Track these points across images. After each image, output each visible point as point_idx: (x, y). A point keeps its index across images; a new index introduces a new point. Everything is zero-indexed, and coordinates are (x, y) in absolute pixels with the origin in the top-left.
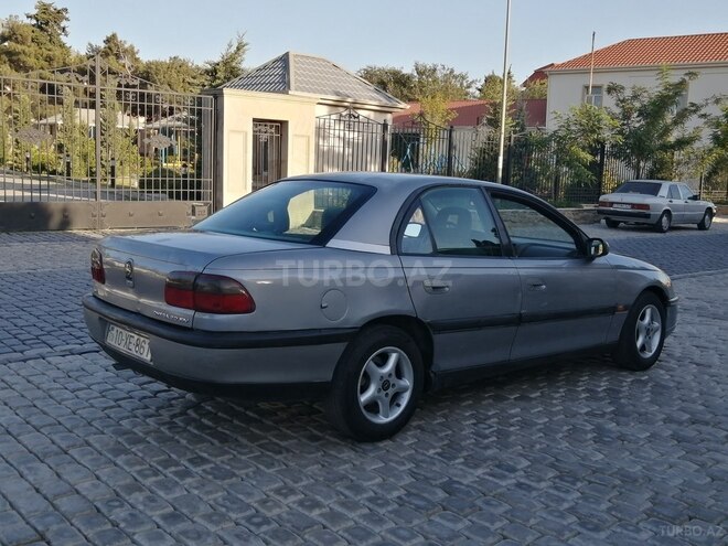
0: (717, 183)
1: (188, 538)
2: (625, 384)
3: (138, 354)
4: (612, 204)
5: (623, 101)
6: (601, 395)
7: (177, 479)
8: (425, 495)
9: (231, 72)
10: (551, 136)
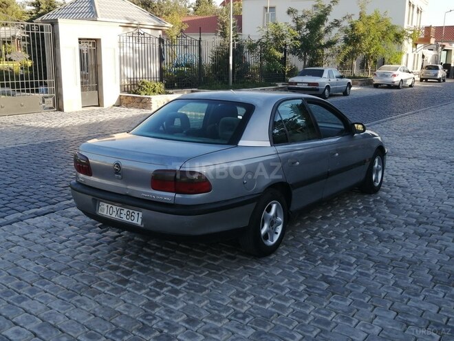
0: (346, 66)
1: (211, 333)
2: (371, 203)
3: (130, 221)
4: (296, 83)
5: (297, 19)
6: (363, 211)
7: (173, 296)
8: (318, 287)
9: (50, 4)
10: (257, 43)
